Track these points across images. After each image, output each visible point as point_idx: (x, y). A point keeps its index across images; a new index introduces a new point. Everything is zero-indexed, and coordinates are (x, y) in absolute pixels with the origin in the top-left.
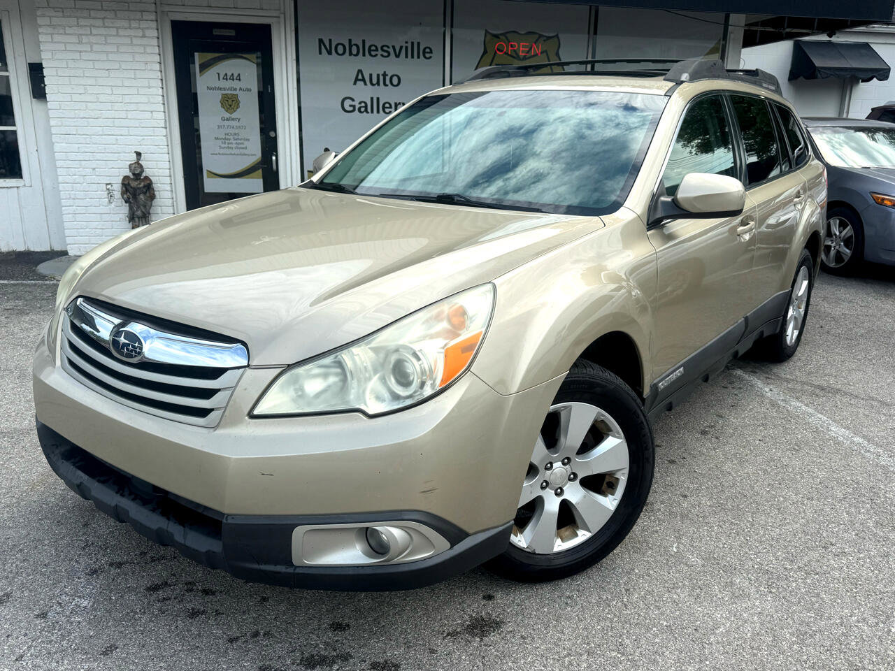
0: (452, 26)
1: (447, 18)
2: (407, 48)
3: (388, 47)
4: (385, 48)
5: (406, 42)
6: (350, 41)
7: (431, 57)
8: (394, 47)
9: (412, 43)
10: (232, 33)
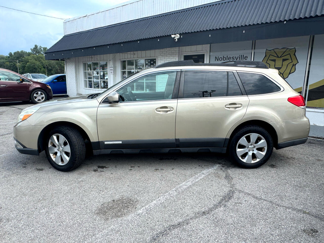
0: (254, 49)
1: (253, 47)
2: (240, 57)
3: (234, 57)
4: (233, 58)
5: (240, 55)
6: (223, 56)
7: (247, 59)
8: (236, 57)
9: (241, 55)
10: (197, 57)
